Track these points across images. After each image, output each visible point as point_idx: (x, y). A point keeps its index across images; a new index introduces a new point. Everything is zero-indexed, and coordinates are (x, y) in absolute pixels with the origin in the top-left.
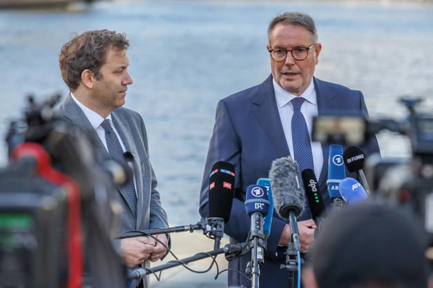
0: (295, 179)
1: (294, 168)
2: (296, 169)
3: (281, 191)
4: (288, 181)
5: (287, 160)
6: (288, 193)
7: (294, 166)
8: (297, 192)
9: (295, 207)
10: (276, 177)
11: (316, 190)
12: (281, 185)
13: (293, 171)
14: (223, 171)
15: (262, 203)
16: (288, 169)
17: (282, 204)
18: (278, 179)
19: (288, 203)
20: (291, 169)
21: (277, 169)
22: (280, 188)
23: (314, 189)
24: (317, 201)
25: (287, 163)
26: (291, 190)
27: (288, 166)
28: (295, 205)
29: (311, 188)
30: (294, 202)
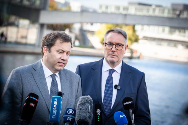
0: (88, 107)
1: (90, 102)
2: (91, 102)
3: (80, 112)
4: (84, 107)
5: (87, 97)
6: (83, 114)
7: (89, 101)
8: (88, 114)
9: (85, 121)
10: (79, 105)
11: (99, 115)
12: (81, 109)
13: (89, 103)
14: (31, 97)
15: (71, 117)
16: (86, 101)
17: (79, 119)
18: (80, 106)
19: (82, 119)
20: (87, 102)
21: (81, 101)
22: (80, 111)
23: (99, 114)
24: (99, 120)
25: (86, 99)
26: (85, 112)
27: (86, 100)
28: (85, 120)
29: (97, 113)
30: (85, 119)
